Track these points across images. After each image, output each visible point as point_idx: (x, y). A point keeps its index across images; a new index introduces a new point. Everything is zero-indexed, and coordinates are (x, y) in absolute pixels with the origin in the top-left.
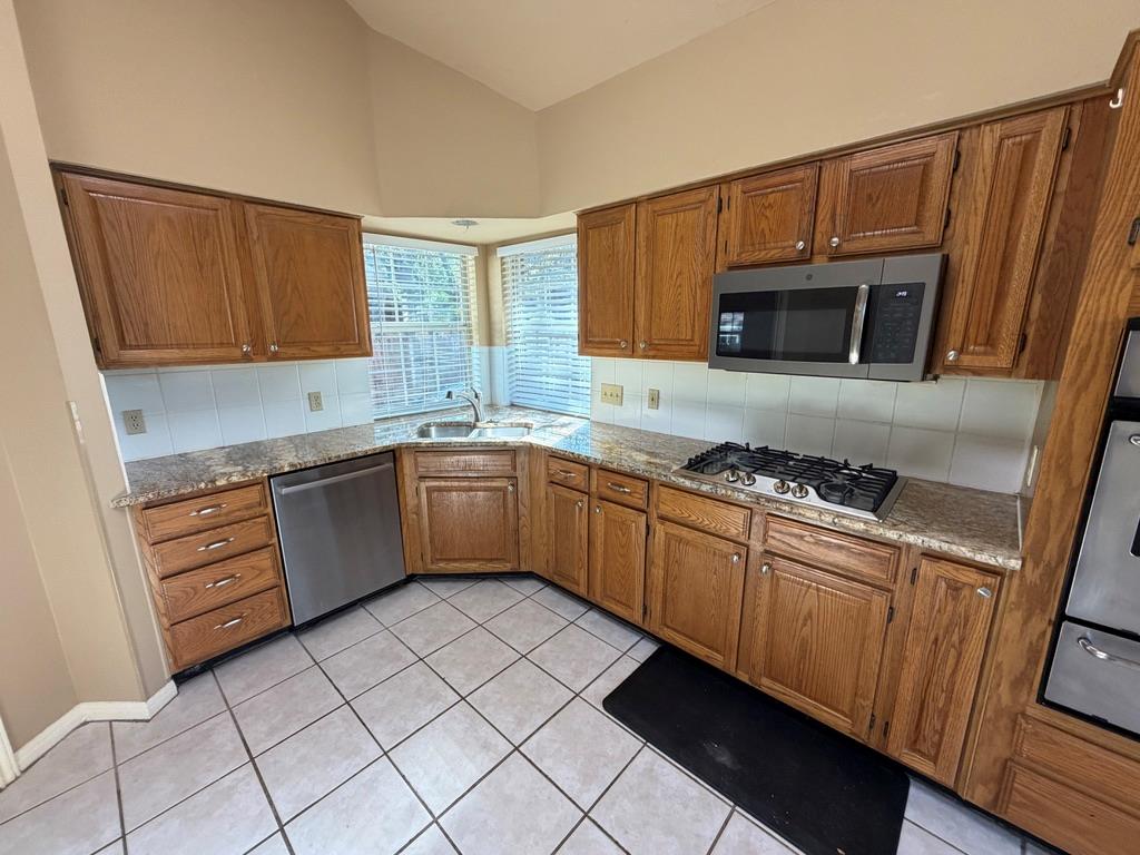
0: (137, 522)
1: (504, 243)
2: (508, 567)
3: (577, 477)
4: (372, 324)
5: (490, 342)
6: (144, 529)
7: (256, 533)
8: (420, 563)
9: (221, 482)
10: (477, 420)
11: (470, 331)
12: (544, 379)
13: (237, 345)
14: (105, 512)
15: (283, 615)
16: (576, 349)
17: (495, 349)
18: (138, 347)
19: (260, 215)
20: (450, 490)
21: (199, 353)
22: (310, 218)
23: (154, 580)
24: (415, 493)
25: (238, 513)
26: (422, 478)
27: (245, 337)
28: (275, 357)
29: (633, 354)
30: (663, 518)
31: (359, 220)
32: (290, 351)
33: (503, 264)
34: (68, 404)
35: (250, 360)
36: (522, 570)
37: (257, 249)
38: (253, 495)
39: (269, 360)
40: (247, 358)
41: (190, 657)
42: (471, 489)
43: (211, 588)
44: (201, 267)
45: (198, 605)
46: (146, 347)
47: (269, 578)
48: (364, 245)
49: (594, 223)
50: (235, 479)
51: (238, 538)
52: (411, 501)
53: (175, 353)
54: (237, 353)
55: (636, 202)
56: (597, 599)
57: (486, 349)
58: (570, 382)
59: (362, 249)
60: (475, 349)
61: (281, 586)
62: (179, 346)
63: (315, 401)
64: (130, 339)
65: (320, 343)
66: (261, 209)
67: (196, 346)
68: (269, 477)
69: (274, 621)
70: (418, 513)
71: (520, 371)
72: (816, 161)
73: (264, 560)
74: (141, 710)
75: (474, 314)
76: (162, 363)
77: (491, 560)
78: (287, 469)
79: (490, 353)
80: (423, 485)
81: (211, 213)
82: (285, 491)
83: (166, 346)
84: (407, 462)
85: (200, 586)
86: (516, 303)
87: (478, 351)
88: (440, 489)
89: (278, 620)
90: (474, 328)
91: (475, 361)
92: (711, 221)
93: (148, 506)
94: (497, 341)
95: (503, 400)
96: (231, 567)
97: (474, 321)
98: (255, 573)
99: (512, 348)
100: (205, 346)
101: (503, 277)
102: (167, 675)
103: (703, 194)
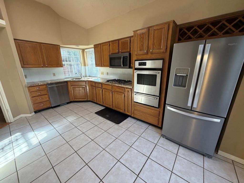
0: (28, 89)
1: (86, 49)
2: (86, 100)
3: (94, 84)
4: (63, 62)
5: (85, 66)
6: (29, 90)
7: (45, 92)
8: (72, 99)
9: (40, 84)
10: (82, 78)
11: (81, 64)
12: (94, 72)
13: (41, 65)
14: (24, 87)
15: (50, 105)
16: (95, 66)
17: (86, 67)
18: (26, 65)
19: (43, 45)
20: (76, 88)
21: (35, 66)
22: (51, 46)
23: (31, 98)
24: (71, 88)
25: (42, 89)
26: (72, 86)
27: (42, 63)
28: (47, 67)
29: (102, 66)
30: (104, 89)
31: (59, 46)
32: (49, 66)
33: (86, 52)
34: (18, 72)
35: (43, 67)
36: (88, 100)
37: (43, 50)
38: (45, 86)
39: (46, 67)
40: (42, 67)
41: (36, 109)
42: (79, 87)
43: (39, 99)
44: (35, 53)
45: (37, 102)
46: (27, 65)
47: (48, 99)
48: (61, 49)
49: (96, 47)
50: (42, 84)
51: (43, 93)
52: (70, 89)
53: (31, 66)
54: (41, 66)
55: (100, 44)
56: (98, 102)
57: (84, 67)
58: (97, 72)
59: (60, 50)
60: (82, 67)
61: (49, 100)
62: (32, 65)
63: (54, 75)
64: (25, 64)
65: (54, 65)
66: (43, 44)
67: (35, 65)
68: (47, 84)
69: (48, 106)
70: (71, 91)
71: (90, 70)
72: (118, 40)
73: (47, 96)
74: (30, 115)
75: (82, 61)
76: (30, 67)
77: (83, 99)
78: (49, 83)
79: (85, 67)
80: (72, 87)
81: (36, 45)
82: (49, 86)
83: (30, 65)
84: (69, 83)
85: (37, 99)
86: (89, 59)
87: (83, 67)
88: (74, 88)
89: (49, 105)
90: (82, 63)
91: (83, 69)
92: (109, 47)
93: (29, 87)
94: (86, 65)
95: (88, 75)
96: (42, 97)
97: (82, 62)
98: (46, 98)
99: (89, 66)
100: (36, 65)
101: (86, 54)
102: (33, 111)
103: (107, 43)
